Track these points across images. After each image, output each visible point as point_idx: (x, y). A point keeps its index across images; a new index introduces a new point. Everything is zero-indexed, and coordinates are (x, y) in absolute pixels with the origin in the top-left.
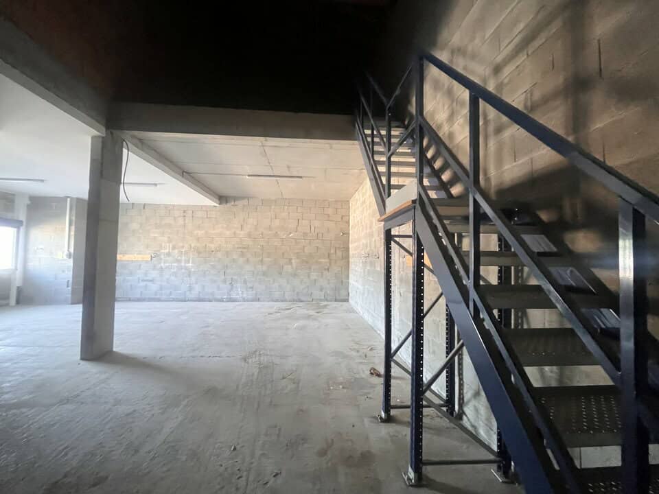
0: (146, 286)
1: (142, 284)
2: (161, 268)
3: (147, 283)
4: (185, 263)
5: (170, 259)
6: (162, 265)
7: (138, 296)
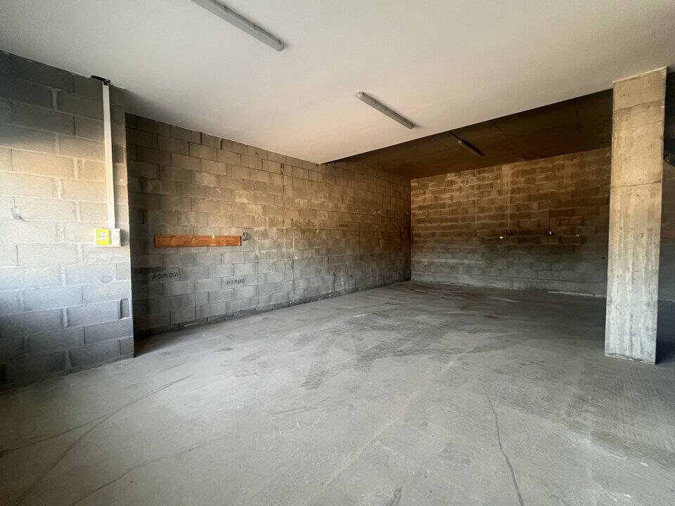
0: (234, 293)
1: (229, 289)
2: (257, 258)
3: (235, 286)
4: (287, 248)
5: (267, 242)
6: (257, 252)
7: (223, 312)
